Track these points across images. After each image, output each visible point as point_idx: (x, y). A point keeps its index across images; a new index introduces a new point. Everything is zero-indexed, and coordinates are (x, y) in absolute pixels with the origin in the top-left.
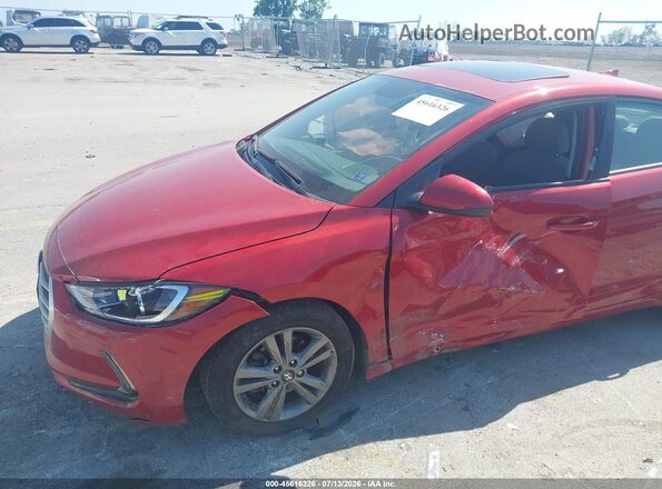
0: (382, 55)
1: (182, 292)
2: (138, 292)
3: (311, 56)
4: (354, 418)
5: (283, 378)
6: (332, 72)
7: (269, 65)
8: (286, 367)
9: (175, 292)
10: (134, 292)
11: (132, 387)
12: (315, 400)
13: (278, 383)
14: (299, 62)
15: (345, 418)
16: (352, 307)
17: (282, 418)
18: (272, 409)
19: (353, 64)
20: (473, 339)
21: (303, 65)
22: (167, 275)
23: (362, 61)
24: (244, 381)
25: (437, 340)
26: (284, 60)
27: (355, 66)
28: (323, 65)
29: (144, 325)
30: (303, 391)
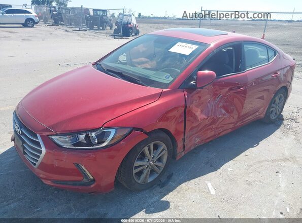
0: (105, 24)
1: (113, 131)
2: (93, 134)
3: (71, 25)
4: (173, 177)
5: (150, 164)
6: (84, 32)
7: (51, 30)
8: (151, 159)
9: (110, 132)
10: (91, 135)
11: (92, 178)
12: (160, 171)
13: (148, 166)
14: (65, 28)
15: (169, 177)
16: (172, 130)
17: (149, 181)
18: (146, 178)
19: (92, 28)
20: (208, 139)
21: (68, 29)
22: (105, 125)
23: (95, 27)
24: (136, 167)
25: (198, 140)
26: (57, 27)
27: (93, 29)
28: (79, 29)
29: (96, 149)
30: (156, 168)
